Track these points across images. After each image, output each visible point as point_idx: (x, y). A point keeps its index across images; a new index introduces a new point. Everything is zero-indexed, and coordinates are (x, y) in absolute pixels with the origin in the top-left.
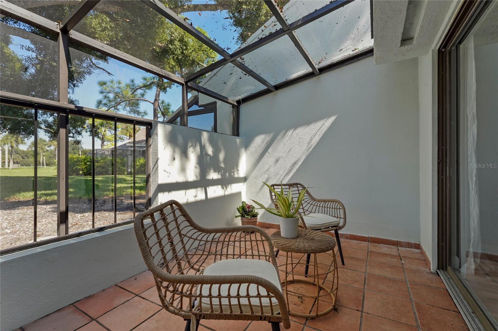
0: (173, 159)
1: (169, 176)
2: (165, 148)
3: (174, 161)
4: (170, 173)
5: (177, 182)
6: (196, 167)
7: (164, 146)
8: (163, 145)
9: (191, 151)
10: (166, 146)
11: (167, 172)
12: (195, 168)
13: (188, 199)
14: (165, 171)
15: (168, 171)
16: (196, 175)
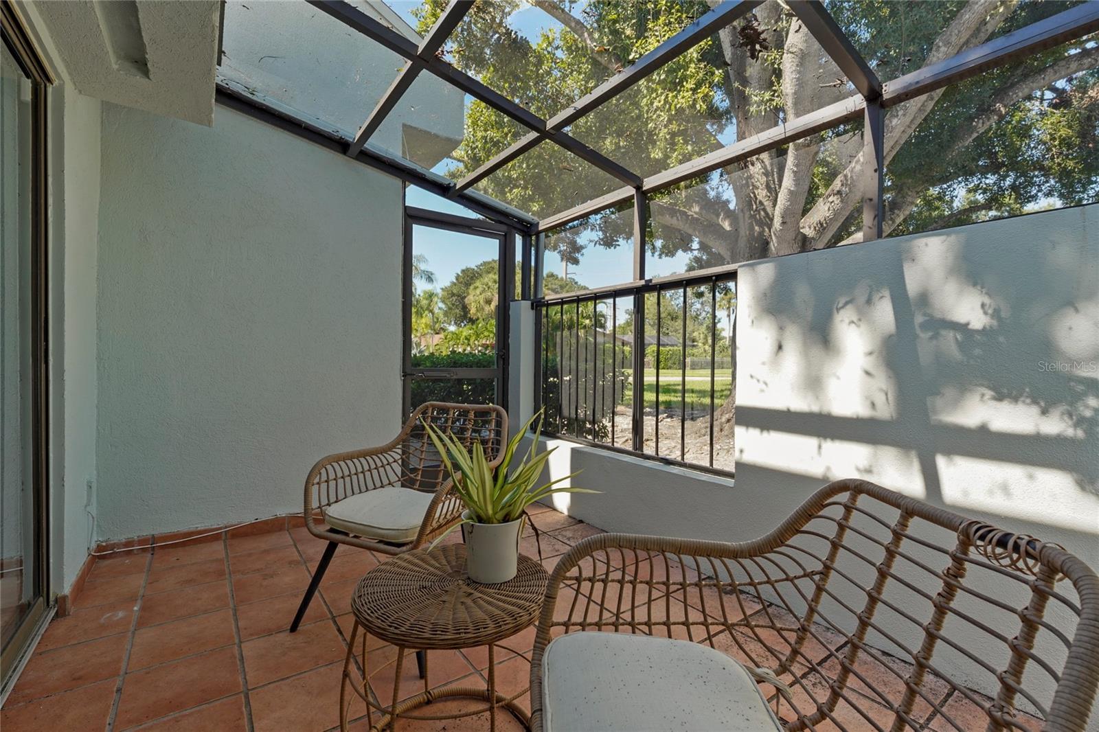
0: (776, 347)
1: (762, 391)
2: (753, 322)
3: (781, 353)
4: (766, 384)
5: (789, 410)
6: (868, 373)
7: (752, 317)
8: (749, 316)
9: (847, 321)
10: (755, 318)
11: (758, 381)
12: (865, 375)
13: (828, 469)
14: (752, 377)
15: (759, 378)
16: (867, 398)
